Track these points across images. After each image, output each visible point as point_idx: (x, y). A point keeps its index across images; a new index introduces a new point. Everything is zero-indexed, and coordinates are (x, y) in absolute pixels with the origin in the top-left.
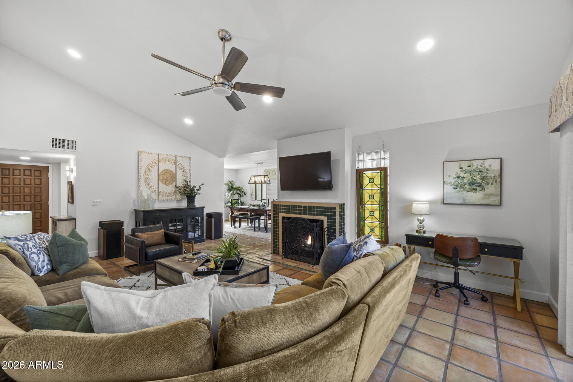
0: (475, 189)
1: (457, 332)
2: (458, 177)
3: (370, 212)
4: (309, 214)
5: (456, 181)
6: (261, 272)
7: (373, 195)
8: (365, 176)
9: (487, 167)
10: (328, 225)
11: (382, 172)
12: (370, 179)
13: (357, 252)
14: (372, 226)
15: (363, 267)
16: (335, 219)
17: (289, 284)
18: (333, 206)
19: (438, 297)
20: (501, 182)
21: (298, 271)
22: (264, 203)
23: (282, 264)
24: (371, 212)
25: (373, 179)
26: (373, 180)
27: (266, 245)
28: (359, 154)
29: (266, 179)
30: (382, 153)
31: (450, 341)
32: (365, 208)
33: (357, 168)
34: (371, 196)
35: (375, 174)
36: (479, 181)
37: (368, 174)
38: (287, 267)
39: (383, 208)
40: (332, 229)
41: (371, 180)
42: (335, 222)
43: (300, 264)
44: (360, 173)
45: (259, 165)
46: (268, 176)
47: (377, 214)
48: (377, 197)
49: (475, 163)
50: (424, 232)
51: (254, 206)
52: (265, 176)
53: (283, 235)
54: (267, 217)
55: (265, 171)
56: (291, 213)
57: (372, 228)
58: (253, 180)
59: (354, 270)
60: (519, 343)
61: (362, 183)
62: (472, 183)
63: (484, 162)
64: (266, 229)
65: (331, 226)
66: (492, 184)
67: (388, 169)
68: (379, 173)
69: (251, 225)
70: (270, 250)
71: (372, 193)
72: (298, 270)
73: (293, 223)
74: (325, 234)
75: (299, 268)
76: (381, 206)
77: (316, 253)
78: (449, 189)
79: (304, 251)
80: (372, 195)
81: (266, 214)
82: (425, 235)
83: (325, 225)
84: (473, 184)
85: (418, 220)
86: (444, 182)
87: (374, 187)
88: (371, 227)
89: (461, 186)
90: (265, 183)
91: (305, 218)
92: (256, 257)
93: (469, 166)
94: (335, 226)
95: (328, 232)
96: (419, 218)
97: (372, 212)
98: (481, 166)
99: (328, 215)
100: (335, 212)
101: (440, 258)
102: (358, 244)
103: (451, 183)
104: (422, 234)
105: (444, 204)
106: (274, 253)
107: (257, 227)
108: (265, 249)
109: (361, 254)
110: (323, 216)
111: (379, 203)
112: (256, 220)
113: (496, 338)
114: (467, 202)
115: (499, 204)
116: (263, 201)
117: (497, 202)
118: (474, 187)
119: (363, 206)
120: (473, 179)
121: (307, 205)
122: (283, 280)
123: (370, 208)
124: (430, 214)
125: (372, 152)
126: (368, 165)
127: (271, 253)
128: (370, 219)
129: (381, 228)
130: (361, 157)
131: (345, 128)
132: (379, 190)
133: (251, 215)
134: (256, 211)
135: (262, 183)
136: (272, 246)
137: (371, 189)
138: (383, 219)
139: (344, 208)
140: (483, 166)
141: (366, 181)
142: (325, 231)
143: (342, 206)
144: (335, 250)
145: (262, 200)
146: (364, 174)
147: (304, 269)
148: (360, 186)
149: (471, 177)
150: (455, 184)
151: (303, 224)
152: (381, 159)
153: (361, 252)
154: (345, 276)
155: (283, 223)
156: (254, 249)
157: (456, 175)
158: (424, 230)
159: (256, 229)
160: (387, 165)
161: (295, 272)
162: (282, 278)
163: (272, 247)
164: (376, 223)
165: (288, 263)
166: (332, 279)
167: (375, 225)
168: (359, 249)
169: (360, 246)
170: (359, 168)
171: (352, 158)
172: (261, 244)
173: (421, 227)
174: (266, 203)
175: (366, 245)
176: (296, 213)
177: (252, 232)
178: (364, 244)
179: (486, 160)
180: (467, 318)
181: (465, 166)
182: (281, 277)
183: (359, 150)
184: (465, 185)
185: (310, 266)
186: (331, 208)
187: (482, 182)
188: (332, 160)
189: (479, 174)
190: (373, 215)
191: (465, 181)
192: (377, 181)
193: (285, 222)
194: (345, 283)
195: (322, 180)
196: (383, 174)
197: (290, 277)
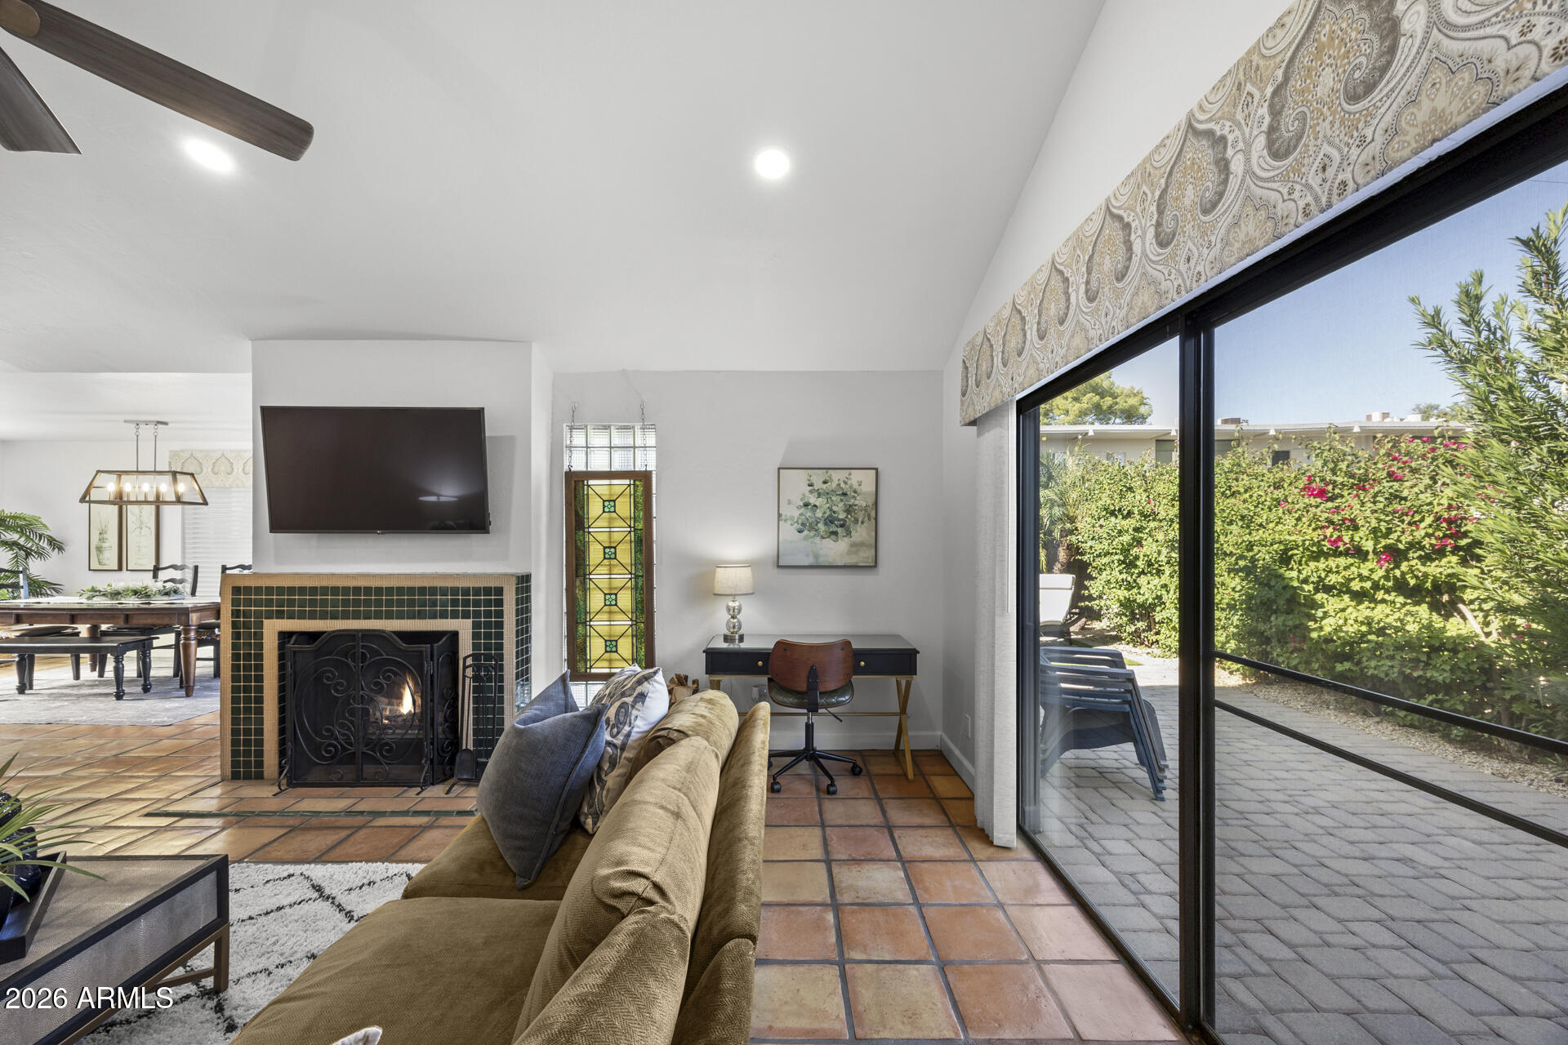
0: (835, 533)
1: (836, 869)
2: (806, 505)
3: (605, 594)
4: (400, 616)
5: (801, 514)
6: (179, 897)
7: (615, 548)
8: (591, 492)
9: (855, 486)
10: (475, 646)
11: (638, 483)
12: (604, 501)
13: (615, 730)
14: (610, 636)
15: (680, 790)
16: (500, 625)
17: (327, 892)
18: (493, 584)
19: (778, 791)
20: (876, 519)
21: (360, 828)
22: (172, 580)
23: (282, 813)
24: (608, 597)
25: (614, 501)
26: (615, 506)
27: (188, 749)
28: (571, 428)
29: (182, 487)
30: (638, 432)
31: (829, 902)
32: (592, 586)
33: (566, 468)
34: (607, 550)
35: (618, 490)
36: (842, 516)
37: (599, 486)
38: (307, 824)
39: (640, 584)
40: (488, 657)
41: (610, 503)
42: (500, 636)
43: (363, 798)
44: (575, 484)
45: (146, 432)
46: (192, 475)
47: (625, 600)
48: (625, 554)
49: (837, 476)
50: (741, 639)
51: (116, 594)
52: (178, 476)
53: (282, 699)
54: (192, 634)
55: (174, 455)
56: (324, 616)
57: (611, 641)
58: (109, 487)
59: (661, 811)
60: (932, 849)
61: (581, 512)
62: (829, 521)
63: (850, 474)
64: (185, 681)
65: (488, 647)
66: (862, 522)
67: (654, 476)
68: (629, 485)
69: (96, 674)
70: (214, 769)
71: (610, 542)
72: (359, 820)
73: (330, 653)
74: (464, 677)
75: (362, 813)
76: (637, 577)
77: (432, 744)
78: (789, 532)
79: (379, 745)
80: (610, 547)
81: (187, 625)
82: (744, 646)
83: (466, 647)
84: (832, 522)
85: (728, 609)
86: (779, 515)
87: (616, 524)
88: (607, 638)
89: (810, 524)
90: (179, 500)
91: (383, 631)
92: (137, 814)
93: (825, 482)
94: (500, 647)
95: (477, 668)
96: (731, 604)
97: (610, 594)
98: (845, 483)
99: (477, 614)
100: (500, 603)
101: (781, 698)
102: (617, 704)
103: (792, 518)
104: (735, 646)
105: (779, 566)
106: (235, 776)
107: (132, 681)
108: (182, 769)
109: (628, 735)
110: (455, 615)
111: (629, 568)
112: (129, 654)
113: (899, 857)
114: (822, 561)
115: (873, 564)
116: (163, 575)
117: (870, 560)
118: (833, 528)
119: (585, 579)
120: (831, 509)
121: (394, 584)
122: (295, 885)
123: (604, 584)
124: (752, 594)
125: (609, 427)
126: (599, 463)
127: (219, 779)
128: (605, 617)
129: (636, 636)
130: (579, 439)
131: (533, 344)
132: (630, 532)
133: (95, 634)
134: (127, 616)
135: (158, 502)
136: (222, 751)
137: (608, 530)
138: (642, 613)
139: (528, 589)
140: (849, 482)
141: (595, 508)
142: (465, 667)
143: (524, 582)
144: (546, 738)
145: (156, 570)
146: (589, 486)
147: (382, 814)
148: (577, 522)
149: (828, 505)
150: (800, 521)
151: (376, 653)
152: (634, 447)
153: (627, 728)
154: (649, 849)
155: (281, 657)
156: (120, 779)
157: (801, 500)
158: (741, 632)
159: (127, 690)
160: (652, 467)
161: (344, 834)
162: (290, 876)
163: (222, 756)
164: (623, 623)
165: (307, 805)
166: (607, 878)
167: (619, 630)
168: (622, 719)
169: (623, 710)
170: (572, 469)
171: (552, 438)
172: (163, 750)
173: (734, 627)
174: (182, 581)
175: (643, 703)
176: (346, 616)
177: (102, 706)
178: (635, 702)
179: (852, 471)
180: (840, 826)
181: (818, 478)
182: (285, 874)
183: (571, 417)
184: (818, 523)
185: (406, 795)
186: (488, 591)
187: (847, 517)
188: (490, 437)
189: (842, 500)
190: (614, 603)
191: (819, 514)
192: (624, 507)
193: (295, 652)
194: (657, 878)
195: (433, 499)
196: (640, 489)
197: (325, 862)
